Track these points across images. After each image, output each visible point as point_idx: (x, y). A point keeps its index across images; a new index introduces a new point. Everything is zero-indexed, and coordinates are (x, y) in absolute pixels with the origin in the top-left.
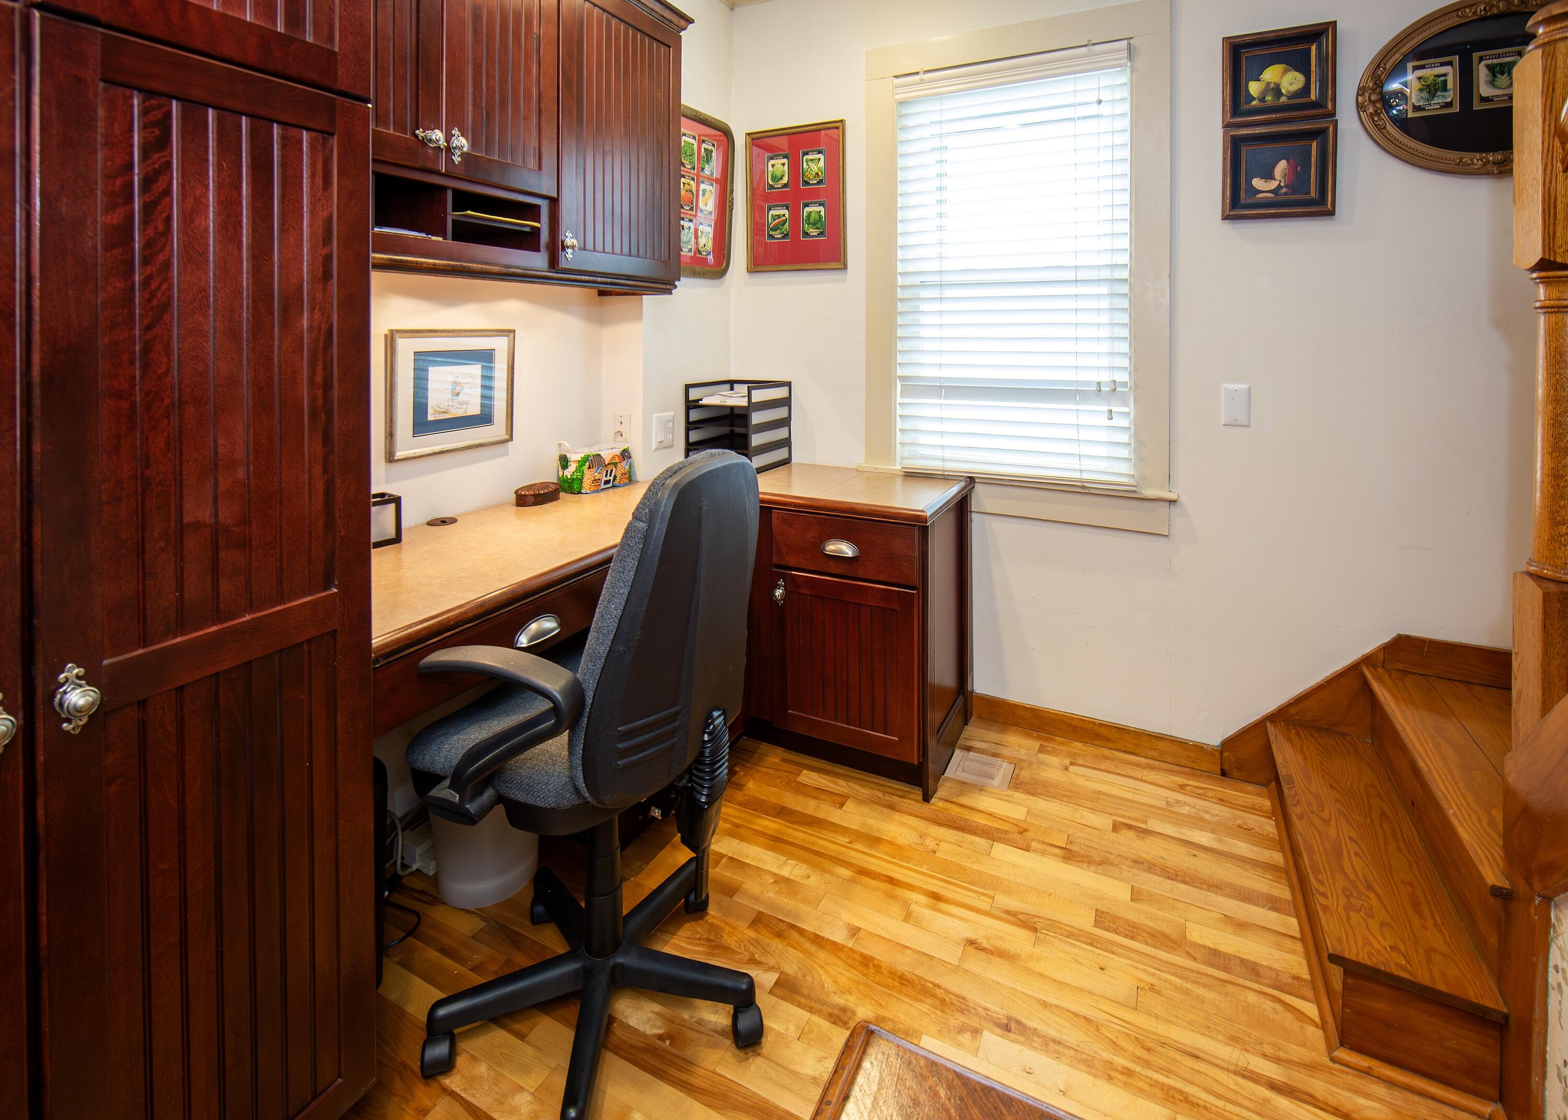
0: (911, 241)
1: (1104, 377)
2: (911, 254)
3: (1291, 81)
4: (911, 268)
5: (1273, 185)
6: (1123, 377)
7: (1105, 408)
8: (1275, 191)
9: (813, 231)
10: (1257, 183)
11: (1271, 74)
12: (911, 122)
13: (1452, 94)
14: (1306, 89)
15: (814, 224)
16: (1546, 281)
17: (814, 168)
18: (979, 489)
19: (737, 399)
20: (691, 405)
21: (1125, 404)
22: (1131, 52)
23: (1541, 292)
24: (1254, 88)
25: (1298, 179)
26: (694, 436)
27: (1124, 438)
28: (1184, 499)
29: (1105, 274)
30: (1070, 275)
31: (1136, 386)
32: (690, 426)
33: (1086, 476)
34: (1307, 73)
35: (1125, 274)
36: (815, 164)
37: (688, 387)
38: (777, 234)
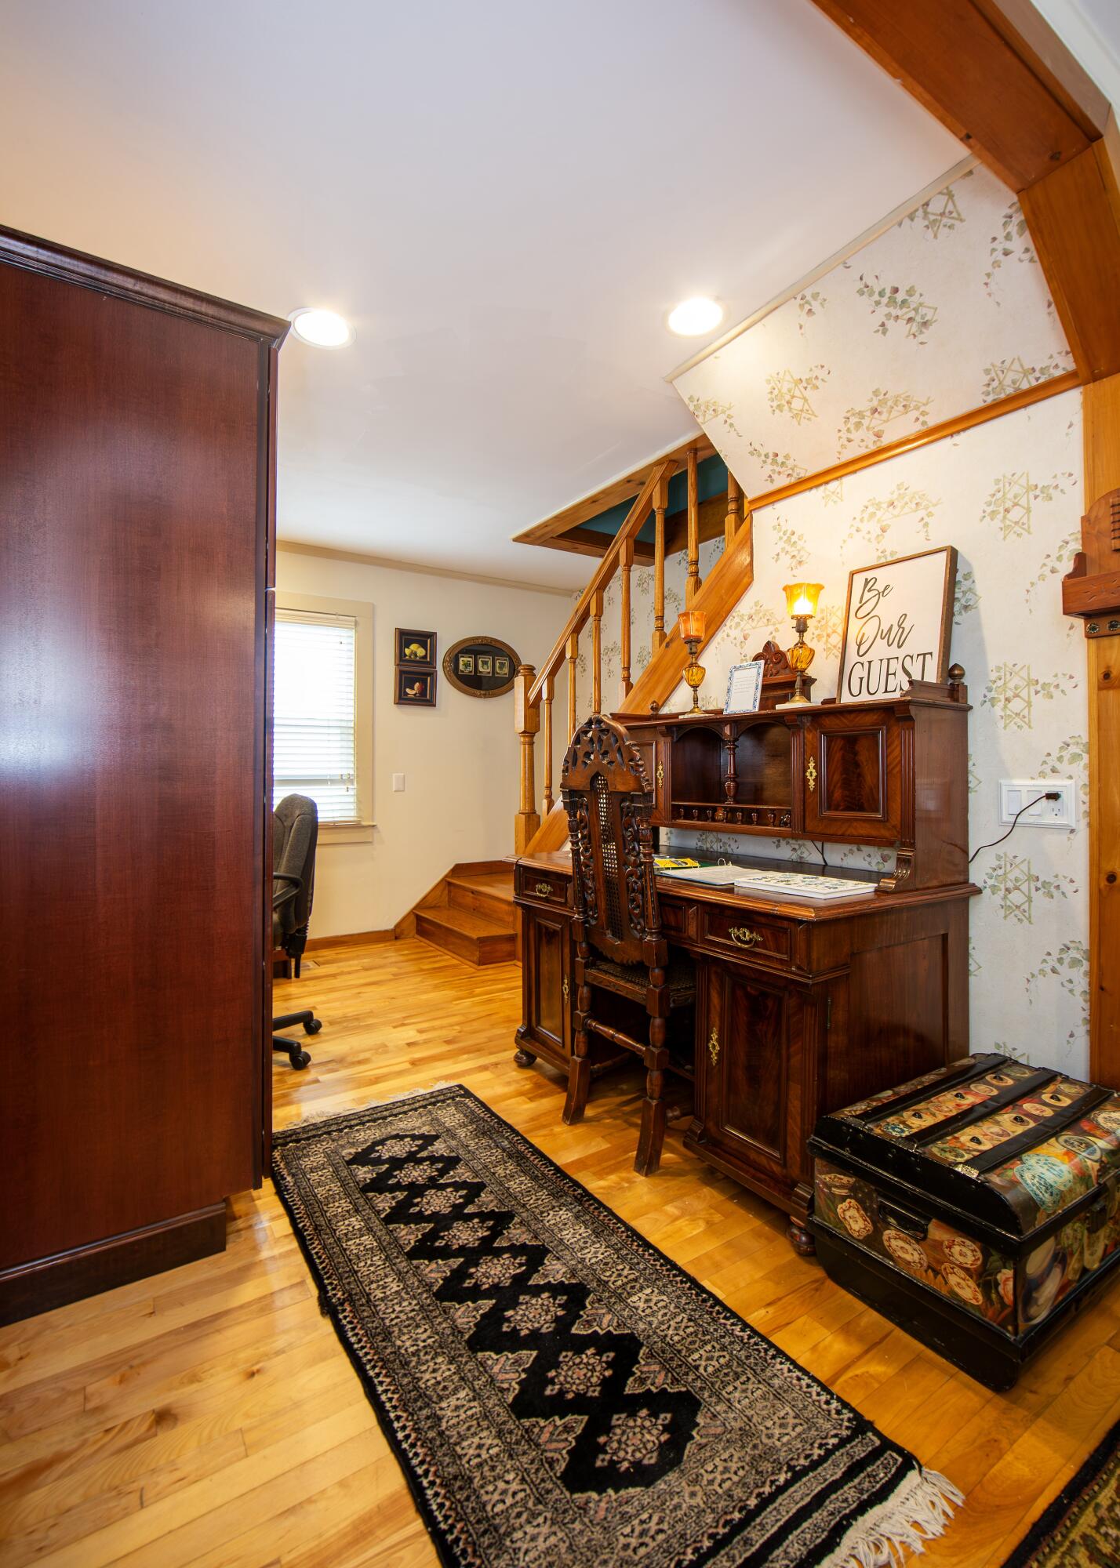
1: (345, 772)
3: (421, 652)
5: (414, 692)
6: (352, 772)
7: (345, 787)
8: (415, 695)
10: (408, 690)
11: (414, 647)
13: (471, 669)
14: (425, 657)
16: (524, 736)
21: (353, 784)
22: (356, 624)
23: (522, 739)
24: (407, 651)
25: (423, 692)
27: (352, 800)
28: (378, 826)
29: (339, 724)
30: (325, 723)
31: (357, 775)
33: (336, 819)
34: (426, 650)
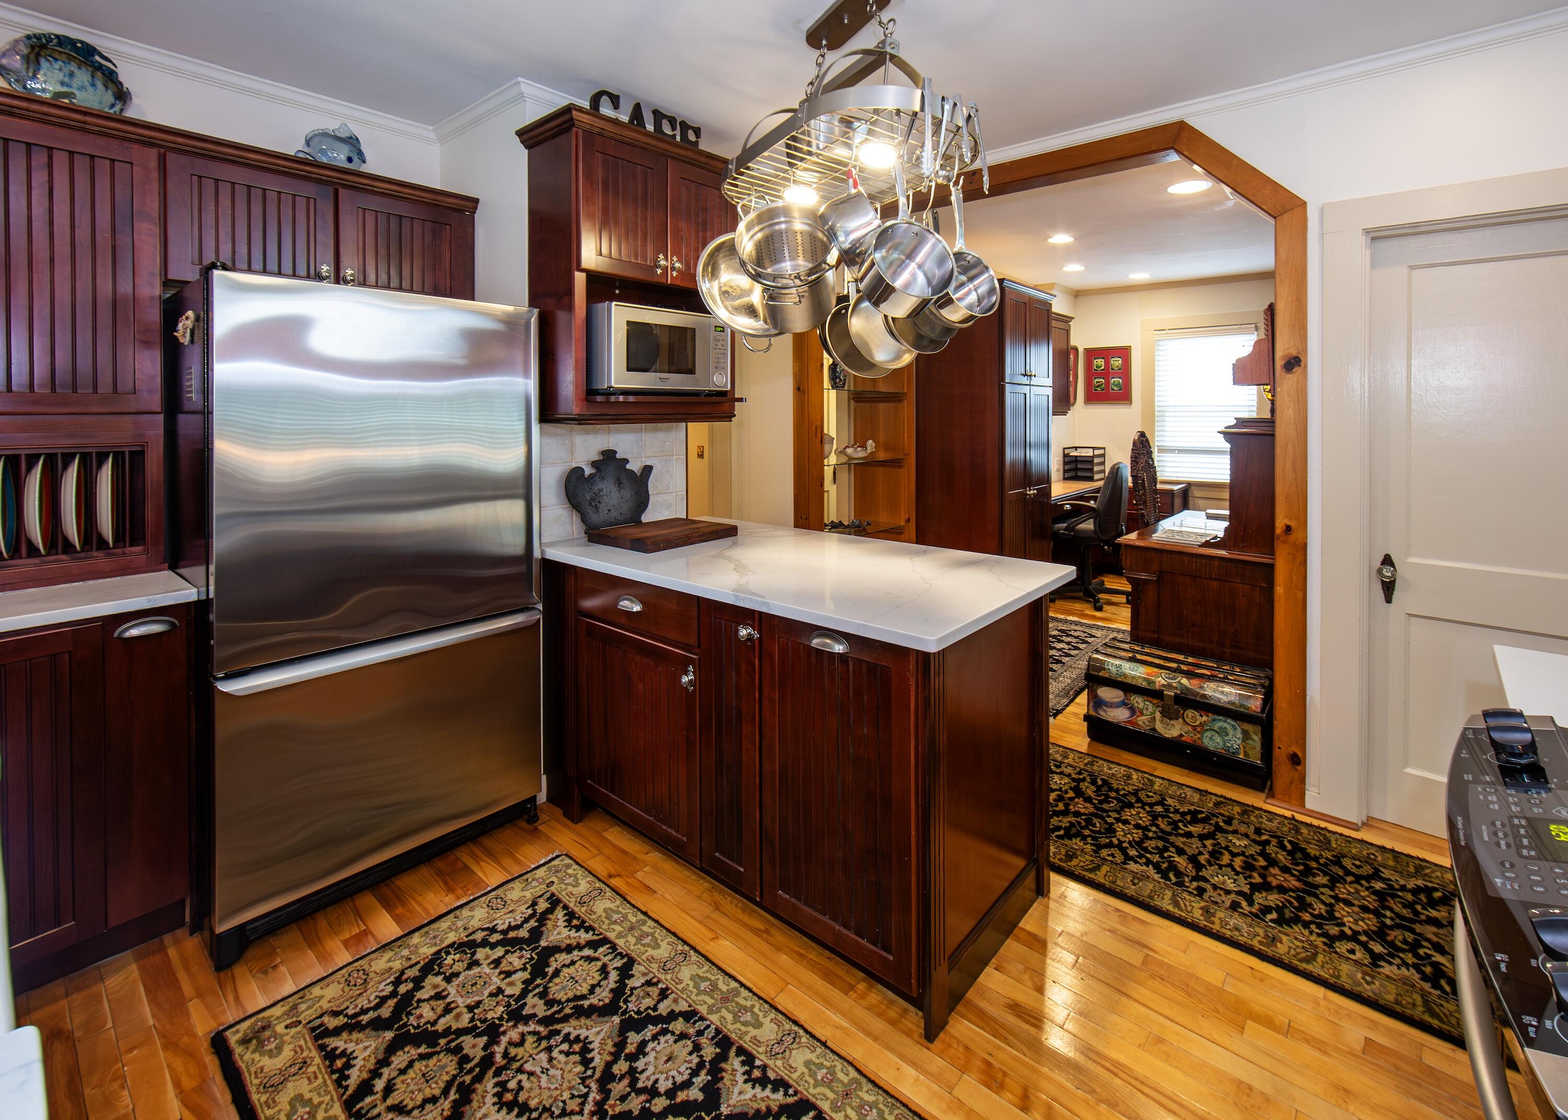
0: (1161, 394)
2: (1161, 399)
4: (1161, 404)
9: (1116, 388)
12: (1161, 348)
15: (1116, 386)
17: (1117, 364)
18: (1193, 488)
19: (1089, 453)
20: (1065, 456)
26: (1067, 467)
32: (1065, 463)
35: (1255, 409)
36: (1117, 362)
37: (1064, 449)
38: (1099, 389)
